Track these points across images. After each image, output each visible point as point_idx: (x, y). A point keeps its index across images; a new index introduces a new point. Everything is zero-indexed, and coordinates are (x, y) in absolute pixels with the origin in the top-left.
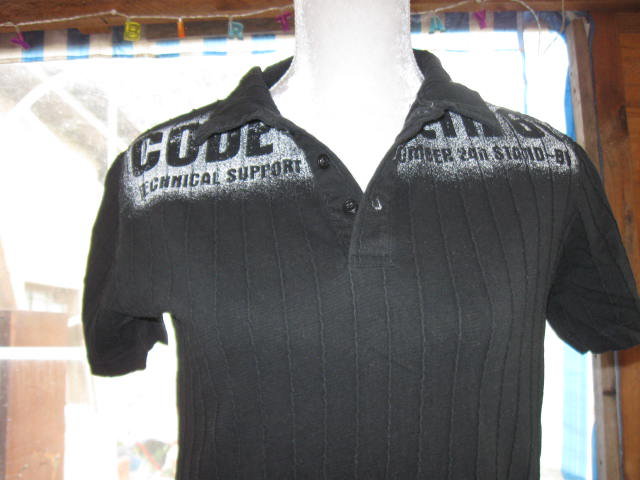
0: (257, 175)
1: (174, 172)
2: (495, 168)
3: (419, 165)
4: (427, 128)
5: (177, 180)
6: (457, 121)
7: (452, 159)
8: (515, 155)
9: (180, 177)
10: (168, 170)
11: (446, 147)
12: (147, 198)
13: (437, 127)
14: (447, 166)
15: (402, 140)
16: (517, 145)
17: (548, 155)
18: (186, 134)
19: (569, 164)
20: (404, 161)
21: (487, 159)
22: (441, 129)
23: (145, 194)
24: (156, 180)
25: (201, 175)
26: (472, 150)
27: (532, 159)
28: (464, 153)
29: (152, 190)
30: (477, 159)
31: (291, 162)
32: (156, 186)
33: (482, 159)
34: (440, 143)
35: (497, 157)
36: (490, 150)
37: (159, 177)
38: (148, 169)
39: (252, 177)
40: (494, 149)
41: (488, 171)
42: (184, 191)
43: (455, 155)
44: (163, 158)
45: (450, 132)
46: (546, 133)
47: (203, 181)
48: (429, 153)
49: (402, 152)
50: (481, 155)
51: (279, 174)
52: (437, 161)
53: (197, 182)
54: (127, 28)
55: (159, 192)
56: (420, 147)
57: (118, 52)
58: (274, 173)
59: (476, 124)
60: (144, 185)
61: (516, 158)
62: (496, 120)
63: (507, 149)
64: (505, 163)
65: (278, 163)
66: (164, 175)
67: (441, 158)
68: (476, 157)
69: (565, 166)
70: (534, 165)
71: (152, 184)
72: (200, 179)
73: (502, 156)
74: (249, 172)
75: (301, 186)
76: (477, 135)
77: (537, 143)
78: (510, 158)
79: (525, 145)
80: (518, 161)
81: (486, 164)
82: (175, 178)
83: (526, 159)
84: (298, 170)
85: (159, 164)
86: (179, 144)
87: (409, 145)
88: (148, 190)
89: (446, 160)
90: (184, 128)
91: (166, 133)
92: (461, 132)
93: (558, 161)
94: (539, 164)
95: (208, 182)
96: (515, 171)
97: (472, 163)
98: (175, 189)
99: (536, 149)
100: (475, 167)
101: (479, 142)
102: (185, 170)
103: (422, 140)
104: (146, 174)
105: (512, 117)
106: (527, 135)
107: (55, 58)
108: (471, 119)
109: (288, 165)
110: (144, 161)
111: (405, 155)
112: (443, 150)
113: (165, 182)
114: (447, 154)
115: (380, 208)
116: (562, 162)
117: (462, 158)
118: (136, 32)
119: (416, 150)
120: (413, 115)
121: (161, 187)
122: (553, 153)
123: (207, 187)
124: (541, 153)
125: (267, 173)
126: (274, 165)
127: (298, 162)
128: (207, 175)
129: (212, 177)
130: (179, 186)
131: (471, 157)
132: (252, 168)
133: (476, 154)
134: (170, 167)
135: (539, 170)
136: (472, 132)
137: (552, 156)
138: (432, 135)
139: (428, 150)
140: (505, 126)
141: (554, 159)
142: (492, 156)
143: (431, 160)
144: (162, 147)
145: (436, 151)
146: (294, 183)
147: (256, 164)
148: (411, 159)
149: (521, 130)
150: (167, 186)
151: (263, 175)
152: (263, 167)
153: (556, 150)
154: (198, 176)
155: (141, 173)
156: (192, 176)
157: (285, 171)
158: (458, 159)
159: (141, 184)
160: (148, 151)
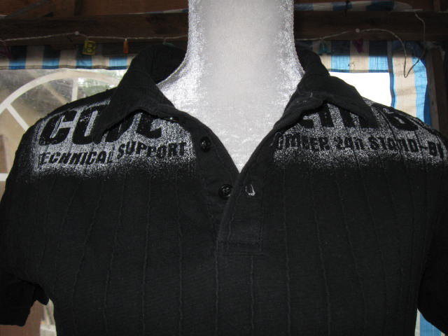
0: (143, 153)
1: (76, 149)
2: (371, 158)
3: (295, 152)
4: (306, 118)
5: (77, 156)
6: (334, 112)
7: (328, 148)
8: (389, 145)
9: (81, 154)
10: (71, 146)
11: (323, 136)
12: (43, 167)
13: (315, 117)
14: (323, 154)
15: (280, 128)
16: (391, 136)
17: (421, 147)
18: (95, 113)
19: (442, 156)
20: (281, 148)
21: (363, 148)
22: (319, 119)
23: (42, 163)
24: (58, 154)
25: (98, 153)
26: (348, 140)
27: (407, 150)
28: (341, 142)
29: (51, 161)
30: (352, 148)
31: (175, 145)
32: (56, 160)
33: (358, 148)
34: (317, 132)
35: (372, 147)
36: (366, 140)
37: (62, 152)
38: (55, 143)
39: (138, 152)
40: (370, 139)
41: (363, 160)
42: (80, 167)
43: (331, 143)
44: (70, 136)
45: (327, 122)
46: (419, 126)
47: (99, 160)
48: (307, 141)
49: (280, 140)
50: (357, 144)
51: (163, 157)
52: (313, 149)
53: (93, 160)
54: (86, 45)
55: (56, 165)
56: (297, 135)
57: (81, 64)
58: (158, 156)
59: (353, 116)
60: (44, 154)
61: (391, 148)
62: (372, 113)
63: (382, 139)
64: (380, 152)
65: (164, 147)
66: (67, 152)
67: (318, 146)
68: (352, 146)
69: (438, 157)
70: (409, 155)
71: (53, 156)
72: (96, 157)
73: (378, 146)
74: (136, 147)
75: (183, 169)
76: (354, 126)
77: (411, 135)
78: (386, 149)
79: (399, 137)
80: (393, 152)
81: (362, 154)
82: (75, 155)
83: (401, 150)
84: (182, 153)
85: (66, 141)
86: (88, 123)
87: (287, 133)
88: (47, 160)
89: (322, 149)
90: (94, 109)
91: (79, 112)
92: (339, 122)
93: (431, 153)
94: (413, 155)
95: (103, 161)
96: (390, 160)
97: (348, 152)
98: (72, 166)
99: (410, 141)
100: (350, 156)
101: (355, 133)
102: (86, 148)
103: (300, 129)
104: (51, 146)
105: (387, 111)
106: (401, 127)
107: (33, 67)
108: (349, 111)
109: (173, 148)
110: (54, 136)
111: (282, 142)
112: (320, 139)
113: (65, 158)
114: (324, 143)
115: (253, 194)
116: (435, 154)
117: (339, 147)
118: (92, 48)
119: (293, 138)
120: (292, 104)
121: (60, 162)
122: (427, 145)
123: (101, 165)
124: (415, 144)
125: (153, 154)
126: (160, 149)
127: (183, 144)
128: (104, 153)
129: (108, 156)
130: (76, 163)
131: (347, 146)
132: (140, 144)
133: (352, 144)
134: (74, 145)
135: (414, 161)
136: (348, 123)
137: (426, 148)
138: (310, 124)
139: (305, 139)
140: (380, 119)
141: (427, 151)
142: (368, 145)
143: (308, 148)
144: (72, 125)
145: (313, 139)
146: (176, 166)
147: (144, 143)
148: (287, 146)
149: (396, 123)
150: (65, 162)
151: (149, 154)
152: (150, 148)
153: (429, 143)
154: (95, 154)
155: (46, 144)
156: (91, 153)
157: (170, 155)
158: (334, 148)
159: (42, 152)
160: (60, 127)
